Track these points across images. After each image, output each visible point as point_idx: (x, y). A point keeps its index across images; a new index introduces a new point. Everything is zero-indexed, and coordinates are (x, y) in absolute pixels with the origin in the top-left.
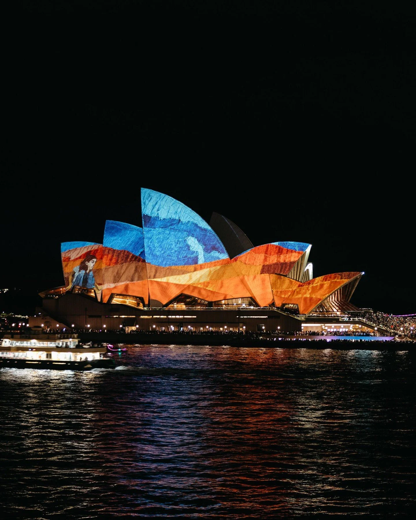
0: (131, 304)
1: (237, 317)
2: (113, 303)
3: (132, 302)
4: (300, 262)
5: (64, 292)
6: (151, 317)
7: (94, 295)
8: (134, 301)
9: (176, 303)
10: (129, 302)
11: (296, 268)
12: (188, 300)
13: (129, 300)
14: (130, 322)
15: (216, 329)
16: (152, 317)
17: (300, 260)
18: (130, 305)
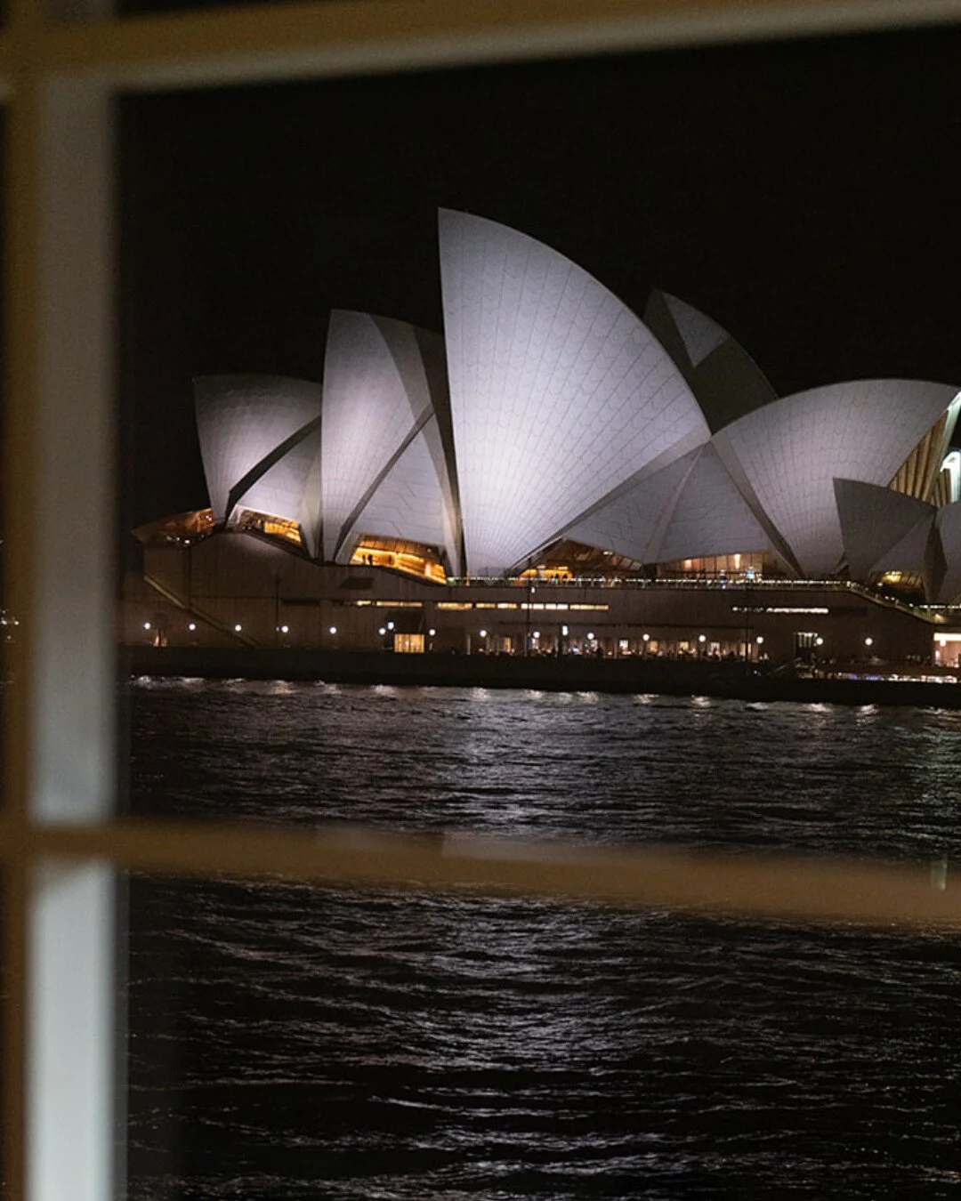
0: (409, 567)
1: (735, 609)
2: (355, 563)
3: (412, 562)
4: (927, 444)
5: (205, 527)
6: (469, 606)
7: (298, 539)
8: (416, 559)
9: (543, 567)
10: (402, 559)
11: (914, 465)
12: (582, 557)
13: (400, 555)
14: (409, 623)
15: (668, 645)
16: (474, 606)
17: (928, 439)
18: (405, 569)
